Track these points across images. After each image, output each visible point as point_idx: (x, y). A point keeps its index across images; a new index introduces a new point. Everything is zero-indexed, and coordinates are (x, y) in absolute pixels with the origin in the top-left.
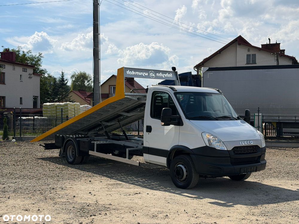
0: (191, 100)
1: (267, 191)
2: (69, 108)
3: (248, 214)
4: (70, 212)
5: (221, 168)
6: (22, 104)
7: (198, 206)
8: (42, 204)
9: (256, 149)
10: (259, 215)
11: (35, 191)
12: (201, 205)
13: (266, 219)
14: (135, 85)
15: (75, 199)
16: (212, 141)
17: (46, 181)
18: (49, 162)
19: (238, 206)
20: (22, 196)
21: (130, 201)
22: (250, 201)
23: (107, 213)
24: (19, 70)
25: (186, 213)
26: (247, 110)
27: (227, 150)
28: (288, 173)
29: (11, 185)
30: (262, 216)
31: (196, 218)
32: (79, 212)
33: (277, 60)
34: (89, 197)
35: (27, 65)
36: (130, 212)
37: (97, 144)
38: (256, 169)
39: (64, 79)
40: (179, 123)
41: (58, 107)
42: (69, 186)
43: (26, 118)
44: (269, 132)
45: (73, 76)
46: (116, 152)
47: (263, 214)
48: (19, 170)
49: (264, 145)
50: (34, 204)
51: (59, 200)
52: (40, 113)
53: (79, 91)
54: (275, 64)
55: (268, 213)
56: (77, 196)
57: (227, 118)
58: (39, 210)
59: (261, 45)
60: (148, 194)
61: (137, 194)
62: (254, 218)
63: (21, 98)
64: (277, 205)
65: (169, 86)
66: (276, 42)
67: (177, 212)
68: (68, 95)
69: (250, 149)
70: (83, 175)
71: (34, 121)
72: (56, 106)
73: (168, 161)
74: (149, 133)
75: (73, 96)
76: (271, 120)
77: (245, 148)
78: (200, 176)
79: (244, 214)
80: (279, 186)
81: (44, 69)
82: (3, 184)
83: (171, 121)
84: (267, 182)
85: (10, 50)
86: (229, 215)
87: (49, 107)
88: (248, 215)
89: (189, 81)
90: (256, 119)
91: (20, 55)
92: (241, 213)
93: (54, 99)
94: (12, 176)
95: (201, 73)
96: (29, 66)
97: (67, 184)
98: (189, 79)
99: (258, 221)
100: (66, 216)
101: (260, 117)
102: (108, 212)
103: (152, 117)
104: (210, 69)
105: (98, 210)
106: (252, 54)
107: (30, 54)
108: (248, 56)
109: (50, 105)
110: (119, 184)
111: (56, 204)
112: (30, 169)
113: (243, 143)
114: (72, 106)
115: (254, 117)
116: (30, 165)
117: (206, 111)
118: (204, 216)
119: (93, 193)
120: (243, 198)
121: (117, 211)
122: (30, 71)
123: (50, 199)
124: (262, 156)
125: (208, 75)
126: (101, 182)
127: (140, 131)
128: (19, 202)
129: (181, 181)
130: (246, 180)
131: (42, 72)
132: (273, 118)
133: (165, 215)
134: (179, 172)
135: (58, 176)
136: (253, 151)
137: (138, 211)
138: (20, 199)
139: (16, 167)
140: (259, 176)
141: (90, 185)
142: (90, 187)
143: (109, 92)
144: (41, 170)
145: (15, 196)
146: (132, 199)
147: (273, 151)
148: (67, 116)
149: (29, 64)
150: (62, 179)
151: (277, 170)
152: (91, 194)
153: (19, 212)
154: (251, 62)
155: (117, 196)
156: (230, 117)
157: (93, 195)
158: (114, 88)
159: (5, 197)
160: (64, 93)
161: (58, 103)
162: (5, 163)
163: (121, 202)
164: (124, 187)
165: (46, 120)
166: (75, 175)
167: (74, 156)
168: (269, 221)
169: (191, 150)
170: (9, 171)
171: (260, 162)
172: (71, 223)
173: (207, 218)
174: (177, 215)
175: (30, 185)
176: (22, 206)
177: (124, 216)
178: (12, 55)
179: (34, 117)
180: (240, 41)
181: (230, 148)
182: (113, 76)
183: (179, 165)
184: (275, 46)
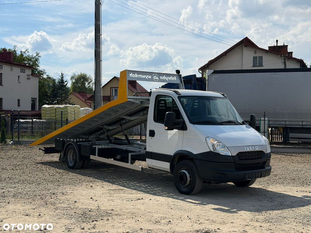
0: (195, 104)
1: (272, 198)
2: (68, 111)
3: (252, 220)
4: (72, 218)
5: (225, 174)
6: (20, 106)
7: (201, 212)
8: (42, 209)
9: (261, 154)
10: (263, 222)
12: (205, 211)
13: (270, 226)
14: (137, 88)
15: (76, 204)
16: (216, 147)
17: (46, 186)
18: (48, 167)
19: (242, 213)
20: (22, 201)
21: (133, 207)
22: (254, 208)
23: (109, 219)
24: (17, 70)
25: (190, 219)
26: (252, 115)
27: (232, 156)
28: (293, 179)
29: (10, 189)
30: (266, 222)
31: (200, 224)
32: (80, 217)
33: (285, 63)
34: (90, 202)
35: (25, 66)
36: (133, 218)
37: (98, 149)
38: (261, 175)
39: (63, 80)
40: (183, 127)
41: (58, 110)
42: (70, 191)
44: (275, 137)
45: (72, 78)
46: (118, 157)
47: (266, 221)
48: (18, 175)
49: (269, 151)
50: (34, 209)
51: (60, 205)
52: (39, 116)
53: (79, 93)
54: (282, 67)
55: (272, 220)
56: (78, 201)
57: (232, 123)
58: (40, 215)
59: (268, 47)
60: (151, 200)
61: (139, 199)
62: (258, 224)
63: (19, 100)
64: (282, 211)
65: (173, 90)
66: (284, 44)
67: (181, 218)
68: (67, 98)
69: (255, 155)
70: (84, 180)
71: (32, 124)
72: (55, 109)
73: (172, 167)
74: (152, 137)
75: (72, 98)
76: (278, 125)
77: (249, 154)
78: (204, 182)
79: (248, 221)
80: (284, 193)
81: (42, 70)
82: (2, 189)
83: (174, 126)
84: (272, 188)
86: (233, 221)
88: (252, 221)
89: (194, 83)
90: (261, 123)
92: (245, 220)
93: (53, 101)
94: (11, 181)
95: (206, 76)
96: (28, 67)
97: (68, 189)
99: (262, 228)
100: (68, 222)
101: (266, 122)
102: (110, 217)
103: (156, 121)
104: (216, 72)
105: (100, 216)
106: (259, 57)
107: (28, 54)
108: (255, 58)
109: (49, 108)
110: (121, 189)
111: (57, 210)
112: (29, 173)
113: (247, 148)
114: (72, 108)
115: (259, 122)
116: (29, 169)
117: (211, 115)
118: (208, 222)
119: (94, 198)
120: (247, 205)
121: (119, 217)
122: (29, 72)
123: (51, 204)
124: (267, 162)
125: (213, 78)
126: (103, 187)
127: (143, 135)
128: (19, 207)
129: (184, 187)
130: (251, 186)
131: (41, 73)
132: (279, 123)
133: (168, 220)
134: (183, 178)
135: (59, 181)
136: (258, 156)
137: (141, 217)
138: (20, 204)
139: (15, 171)
140: (264, 182)
141: (92, 190)
142: (91, 192)
143: (111, 94)
144: (41, 175)
145: (15, 201)
146: (134, 204)
147: (279, 156)
148: (67, 119)
149: (27, 65)
150: (63, 183)
151: (283, 176)
152: (93, 200)
153: (20, 217)
154: (258, 64)
155: (119, 202)
156: (235, 122)
157: (95, 200)
158: (116, 91)
159: (4, 201)
160: (64, 95)
161: (57, 106)
162: (3, 167)
163: (123, 207)
164: (126, 193)
165: (45, 123)
166: (76, 180)
167: (75, 160)
168: (273, 227)
169: (195, 155)
170: (8, 176)
171: (265, 168)
172: (72, 228)
173: (211, 224)
174: (180, 221)
175: (30, 189)
176: (23, 211)
177: (126, 221)
178: (10, 55)
179: (32, 120)
180: (247, 43)
181: (234, 154)
182: (115, 78)
183: (182, 171)
184: (283, 48)
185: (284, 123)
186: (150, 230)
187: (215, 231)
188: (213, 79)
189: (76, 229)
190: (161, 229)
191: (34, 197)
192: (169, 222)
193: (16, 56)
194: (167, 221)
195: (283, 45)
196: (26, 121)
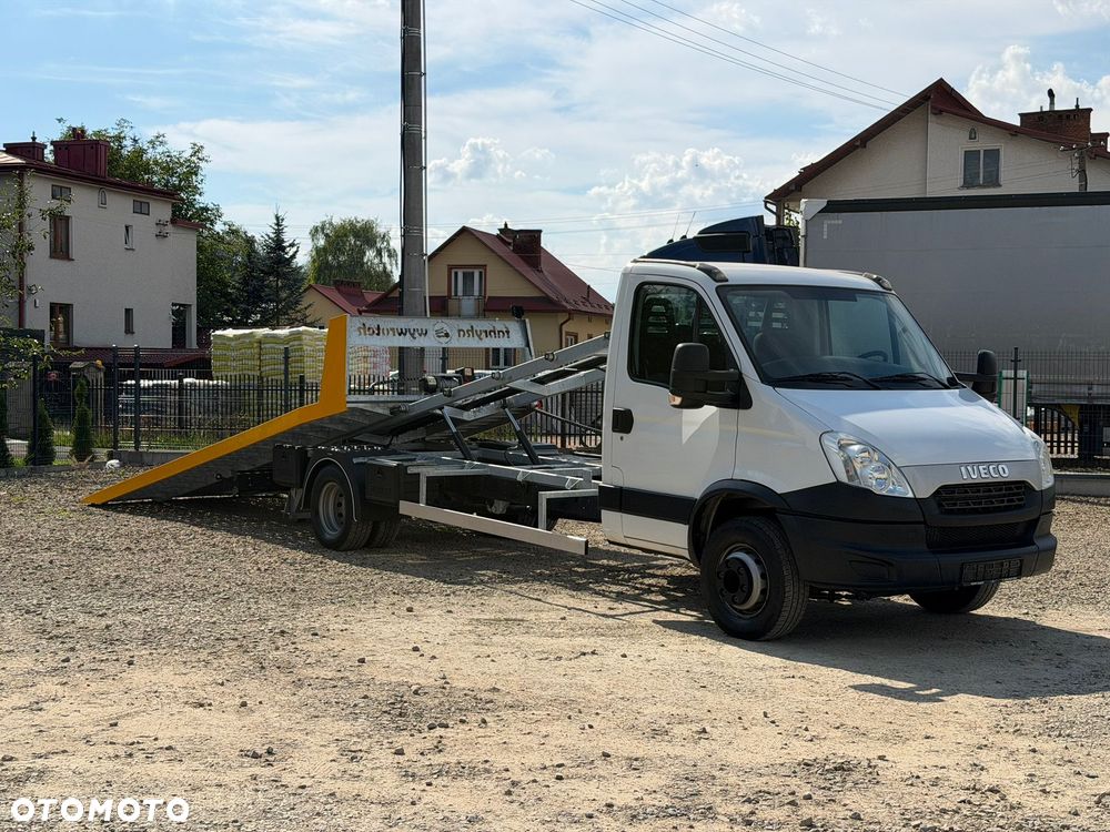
0: (775, 315)
1: (1061, 652)
2: (305, 348)
3: (997, 729)
4: (356, 714)
5: (891, 565)
6: (133, 333)
7: (811, 699)
8: (251, 686)
9: (1019, 494)
10: (1040, 734)
11: (218, 639)
12: (825, 698)
13: (1066, 748)
14: (543, 266)
15: (365, 669)
16: (858, 466)
17: (254, 607)
18: (252, 541)
19: (961, 700)
20: (176, 657)
21: (565, 680)
22: (999, 686)
23: (486, 718)
24: (120, 207)
25: (773, 722)
26: (986, 353)
27: (915, 498)
29: (130, 618)
30: (1049, 736)
31: (811, 740)
32: (385, 712)
33: (1082, 172)
34: (414, 662)
35: (149, 190)
36: (569, 718)
37: (428, 477)
38: (1021, 567)
39: (283, 241)
40: (737, 399)
41: (267, 346)
42: (337, 625)
45: (315, 232)
46: (500, 507)
47: (1051, 730)
48: (151, 569)
49: (1047, 483)
50: (222, 684)
51: (309, 672)
52: (202, 367)
53: (338, 285)
54: (1072, 186)
55: (1072, 727)
56: (371, 658)
57: (912, 382)
58: (244, 704)
59: (1021, 115)
60: (624, 656)
61: (584, 654)
62: (1022, 744)
63: (128, 312)
65: (698, 264)
66: (1077, 106)
67: (740, 718)
68: (297, 303)
69: (999, 496)
70: (381, 588)
71: (180, 394)
72: (260, 342)
73: (695, 540)
74: (624, 435)
75: (314, 303)
76: (1063, 398)
77: (979, 491)
78: (814, 593)
79: (985, 731)
80: (1102, 634)
81: (210, 206)
82: (102, 616)
83: (705, 392)
85: (89, 132)
86: (930, 731)
87: (233, 343)
88: (998, 732)
89: (755, 248)
90: (1004, 390)
91: (124, 152)
92: (971, 728)
93: (247, 313)
94: (127, 589)
95: (797, 218)
96: (159, 193)
97: (330, 618)
98: (752, 243)
99: (1038, 756)
100: (344, 727)
102: (489, 714)
103: (637, 377)
104: (833, 207)
105: (453, 709)
106: (985, 151)
107: (160, 149)
108: (970, 157)
109: (236, 338)
110: (515, 620)
111: (301, 686)
112: (186, 563)
113: (971, 472)
114: (317, 340)
116: (186, 550)
117: (831, 354)
118: (838, 733)
119: (424, 648)
120: (973, 676)
121: (520, 714)
122: (161, 211)
123: (279, 668)
124: (1041, 520)
125: (825, 229)
126: (450, 612)
127: (570, 435)
128: (167, 676)
129: (740, 611)
131: (204, 217)
132: (1068, 391)
133: (696, 727)
134: (736, 580)
135: (293, 590)
136: (1008, 501)
137: (597, 714)
138: (171, 668)
139: (137, 557)
140: (1025, 599)
141: (413, 623)
142: (413, 630)
143: (450, 292)
144: (229, 570)
145: (150, 658)
146: (569, 672)
148: (302, 378)
149: (159, 186)
150: (310, 599)
151: (1091, 576)
152: (422, 655)
153: (175, 711)
154: (981, 178)
155: (515, 662)
156: (925, 379)
157: (427, 656)
158: (468, 277)
159: (114, 658)
160: (284, 295)
161: (266, 331)
162: (96, 541)
163: (531, 681)
164: (534, 632)
165: (225, 390)
166: (353, 588)
167: (343, 519)
168: (1077, 754)
169: (782, 497)
170: (115, 571)
171: (1034, 544)
172: (364, 748)
173: (850, 740)
174: (740, 731)
175: (198, 618)
176: (183, 691)
177: (549, 728)
178: (97, 151)
179: (181, 381)
180: (941, 101)
181: (925, 492)
182: (464, 230)
183: (734, 555)
184: (1072, 117)
185: (1086, 391)
186: (636, 759)
187: (870, 767)
188: (825, 233)
189: (377, 755)
190: (677, 757)
191: (217, 643)
192: (700, 733)
193: (122, 156)
194: (694, 729)
195: (1074, 108)
196: (157, 385)
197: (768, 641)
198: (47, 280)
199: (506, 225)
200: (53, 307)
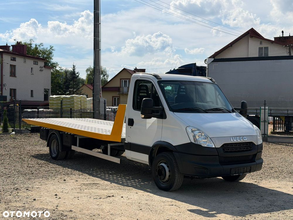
2: (75, 100)
5: (207, 169)
6: (33, 97)
7: (174, 214)
9: (250, 146)
15: (34, 203)
16: (197, 137)
19: (222, 216)
22: (238, 209)
24: (30, 62)
26: (243, 102)
27: (215, 148)
28: (291, 173)
33: (290, 53)
34: (52, 200)
35: (38, 58)
37: (79, 138)
38: (250, 170)
39: (75, 72)
40: (162, 115)
41: (64, 100)
42: (37, 186)
43: (31, 110)
44: (278, 127)
45: (87, 70)
49: (260, 142)
52: (46, 106)
53: (92, 84)
56: (38, 199)
57: (219, 110)
59: (274, 38)
60: (122, 197)
61: (110, 197)
63: (32, 91)
64: (270, 214)
66: (290, 35)
69: (244, 147)
70: (60, 173)
71: (38, 113)
72: (62, 99)
73: (151, 159)
74: (131, 127)
75: (84, 89)
76: (280, 114)
77: (237, 145)
78: (185, 177)
81: (55, 62)
83: (152, 114)
84: (265, 184)
85: (23, 43)
87: (55, 99)
90: (262, 112)
96: (41, 59)
97: (37, 183)
98: (193, 71)
101: (267, 111)
103: (135, 108)
104: (216, 60)
106: (264, 47)
107: (42, 47)
108: (260, 49)
113: (234, 139)
114: (78, 98)
115: (259, 111)
119: (59, 195)
120: (231, 205)
122: (41, 64)
123: (5, 202)
124: (257, 155)
125: (213, 67)
126: (77, 181)
129: (163, 182)
130: (242, 181)
131: (53, 66)
132: (281, 112)
134: (161, 172)
135: (33, 174)
136: (246, 148)
141: (63, 185)
142: (61, 188)
143: (120, 86)
146: (101, 203)
147: (279, 147)
148: (71, 109)
149: (41, 57)
151: (279, 169)
152: (57, 197)
154: (263, 54)
155: (85, 199)
156: (223, 110)
158: (125, 82)
160: (75, 87)
161: (64, 96)
163: (85, 207)
164: (99, 189)
169: (175, 147)
171: (255, 162)
178: (23, 48)
179: (38, 110)
180: (252, 34)
181: (219, 146)
182: (124, 69)
183: (161, 164)
184: (288, 38)
185: (287, 112)
193: (31, 49)
195: (289, 36)
197: (170, 191)
198: (9, 83)
199: (136, 68)
200: (11, 90)
